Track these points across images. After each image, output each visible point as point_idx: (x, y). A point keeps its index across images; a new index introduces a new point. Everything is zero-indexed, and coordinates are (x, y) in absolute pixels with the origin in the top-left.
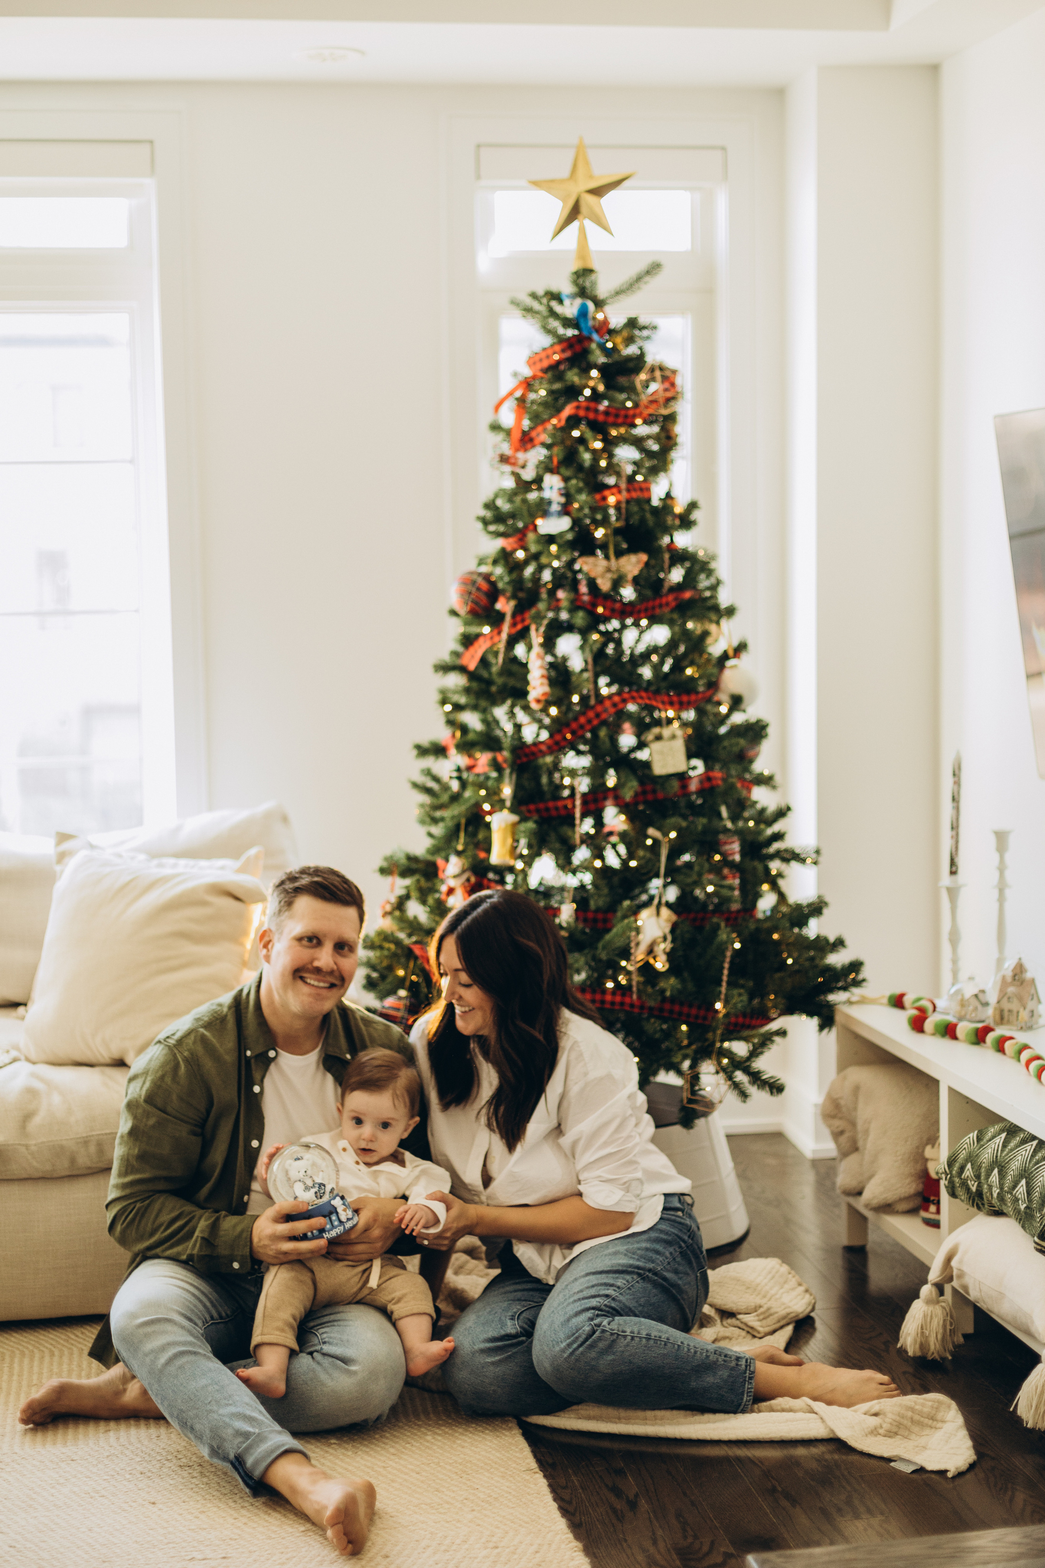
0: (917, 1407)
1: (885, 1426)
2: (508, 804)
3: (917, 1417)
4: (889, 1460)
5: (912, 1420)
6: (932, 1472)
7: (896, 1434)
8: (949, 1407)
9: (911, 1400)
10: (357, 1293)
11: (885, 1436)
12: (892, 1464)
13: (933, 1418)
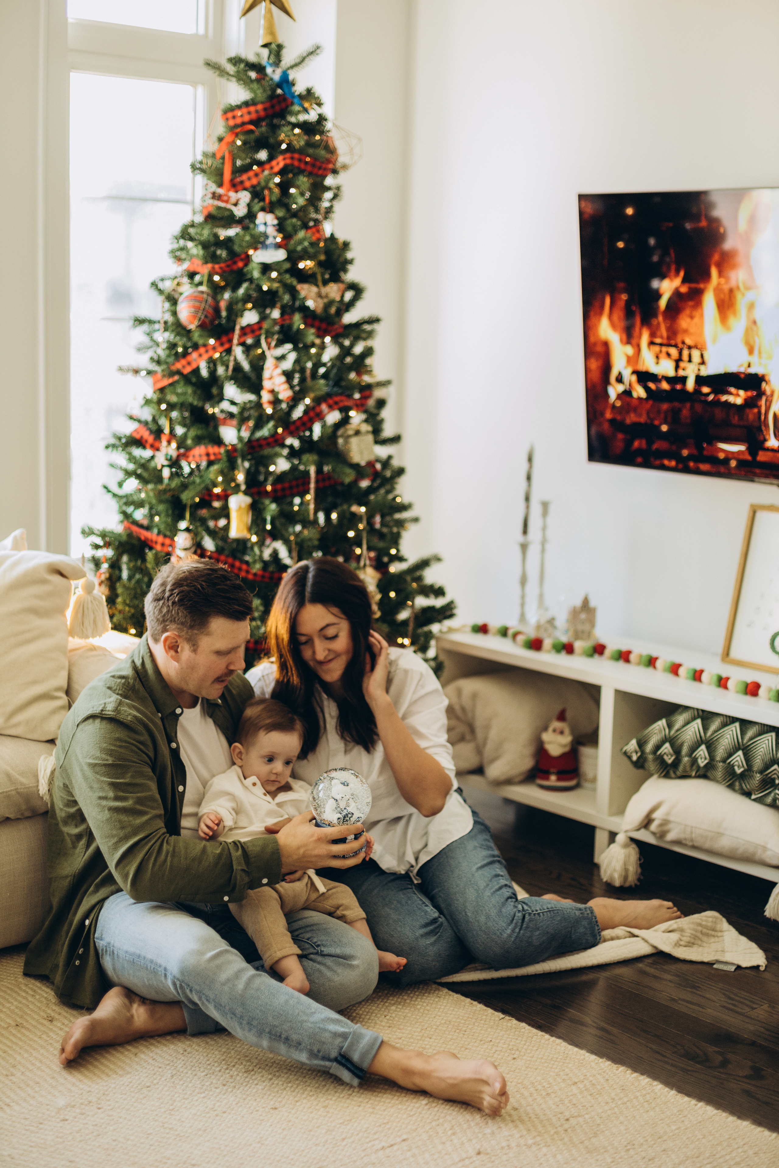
0: (704, 923)
1: (684, 939)
2: (243, 487)
3: (705, 930)
4: (710, 964)
5: (701, 932)
6: (746, 968)
7: (693, 944)
8: (721, 920)
9: (696, 917)
10: (307, 900)
11: (685, 946)
12: (715, 966)
13: (714, 930)
